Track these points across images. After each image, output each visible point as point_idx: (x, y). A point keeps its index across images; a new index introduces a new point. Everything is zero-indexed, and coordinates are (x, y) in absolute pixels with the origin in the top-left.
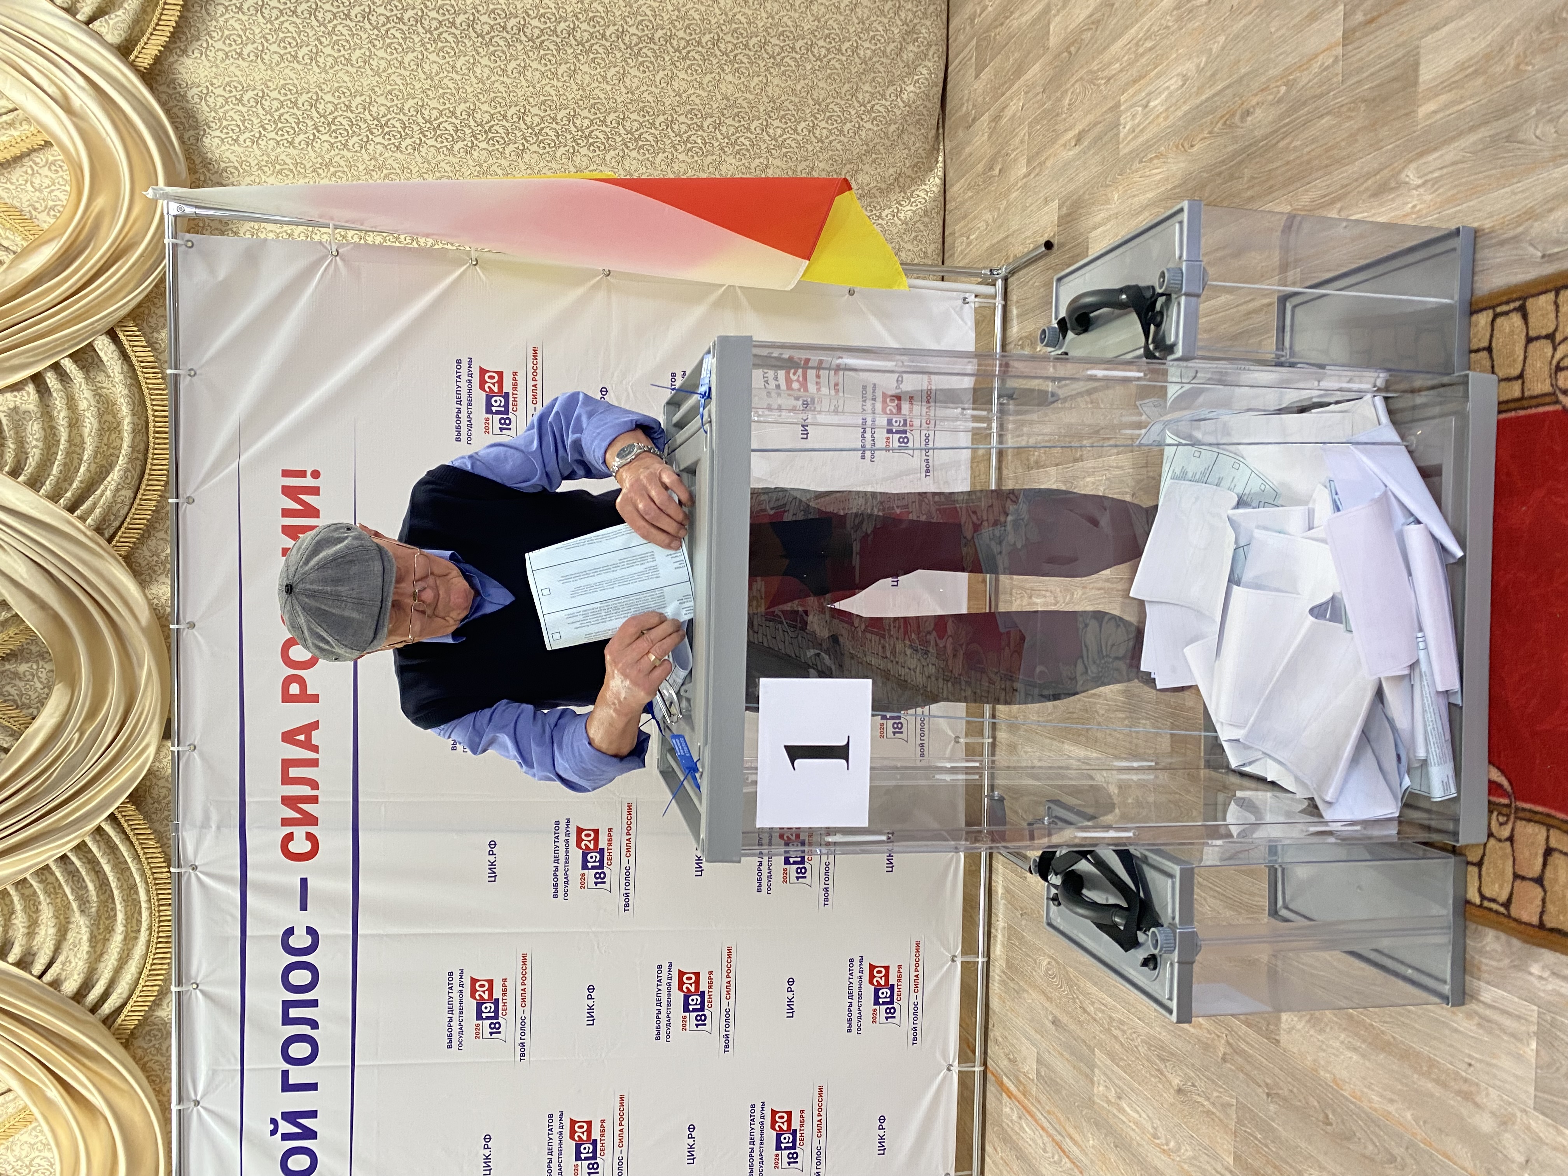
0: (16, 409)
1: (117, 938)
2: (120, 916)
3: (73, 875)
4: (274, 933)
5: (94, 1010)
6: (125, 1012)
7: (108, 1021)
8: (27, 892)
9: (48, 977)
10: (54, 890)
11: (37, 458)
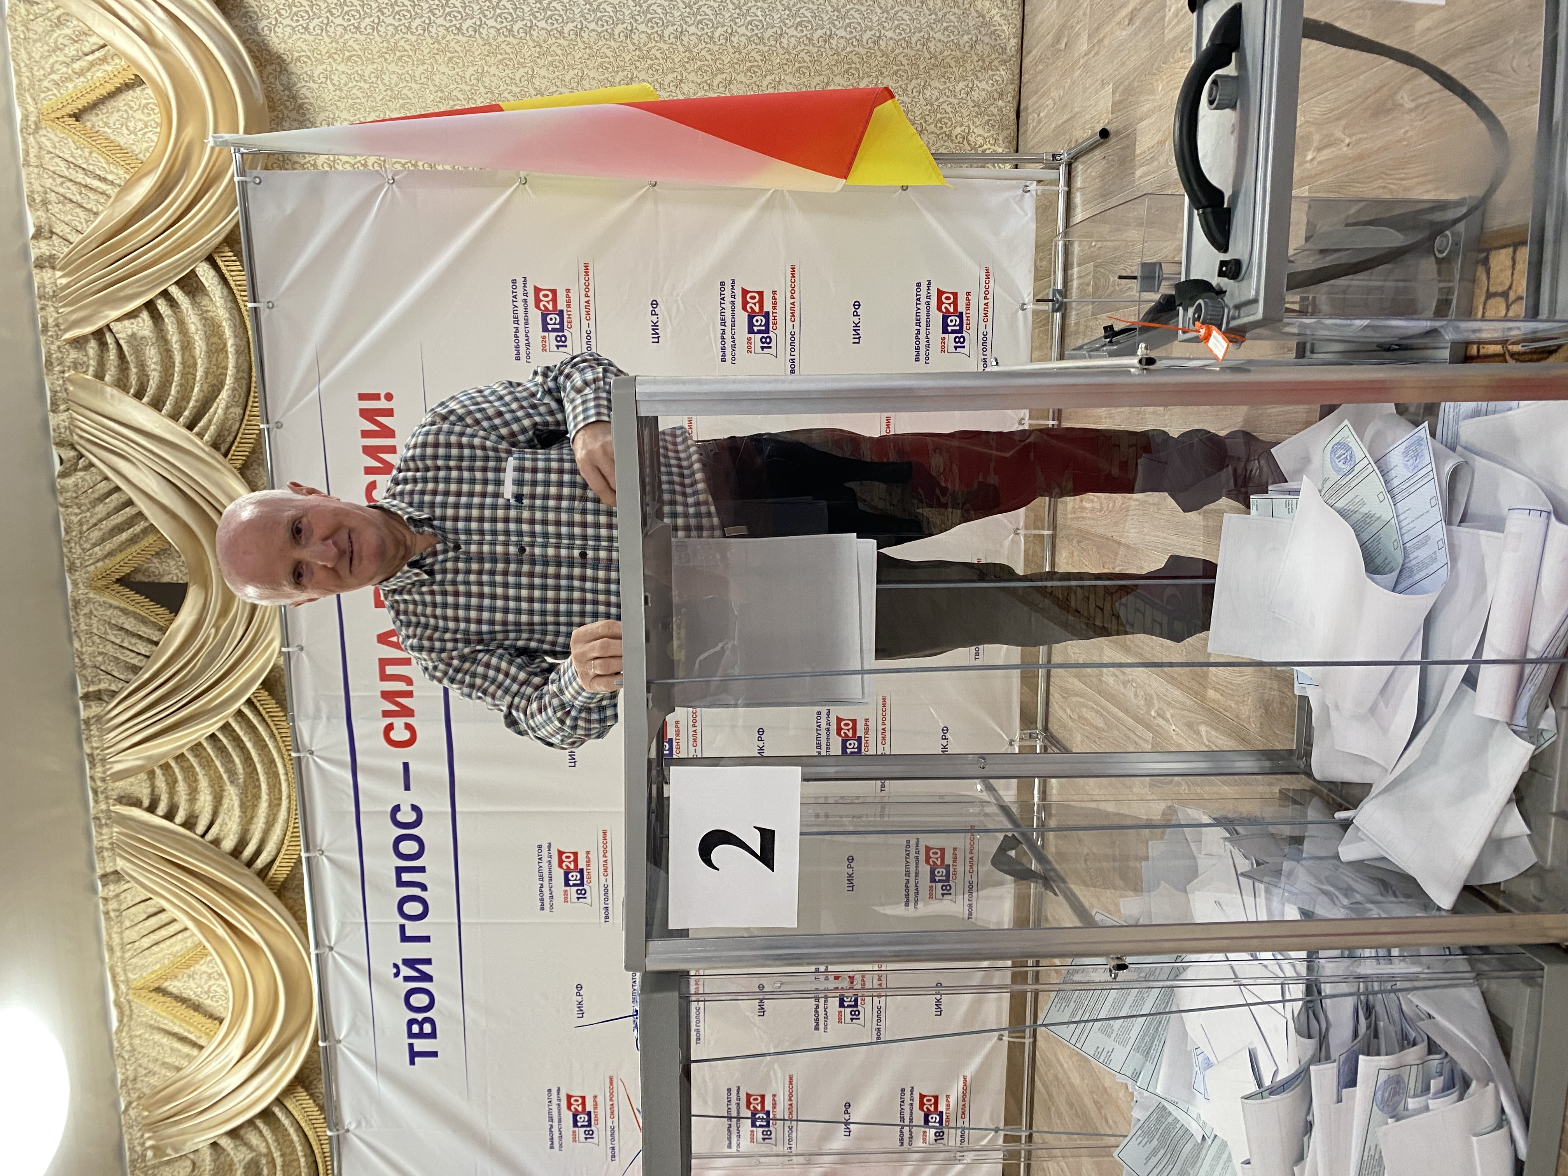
0: (133, 335)
1: (264, 805)
2: (264, 786)
3: (221, 750)
4: (383, 809)
5: (250, 863)
6: (275, 867)
7: (263, 873)
8: (185, 765)
9: (209, 837)
10: (207, 764)
11: (156, 380)
